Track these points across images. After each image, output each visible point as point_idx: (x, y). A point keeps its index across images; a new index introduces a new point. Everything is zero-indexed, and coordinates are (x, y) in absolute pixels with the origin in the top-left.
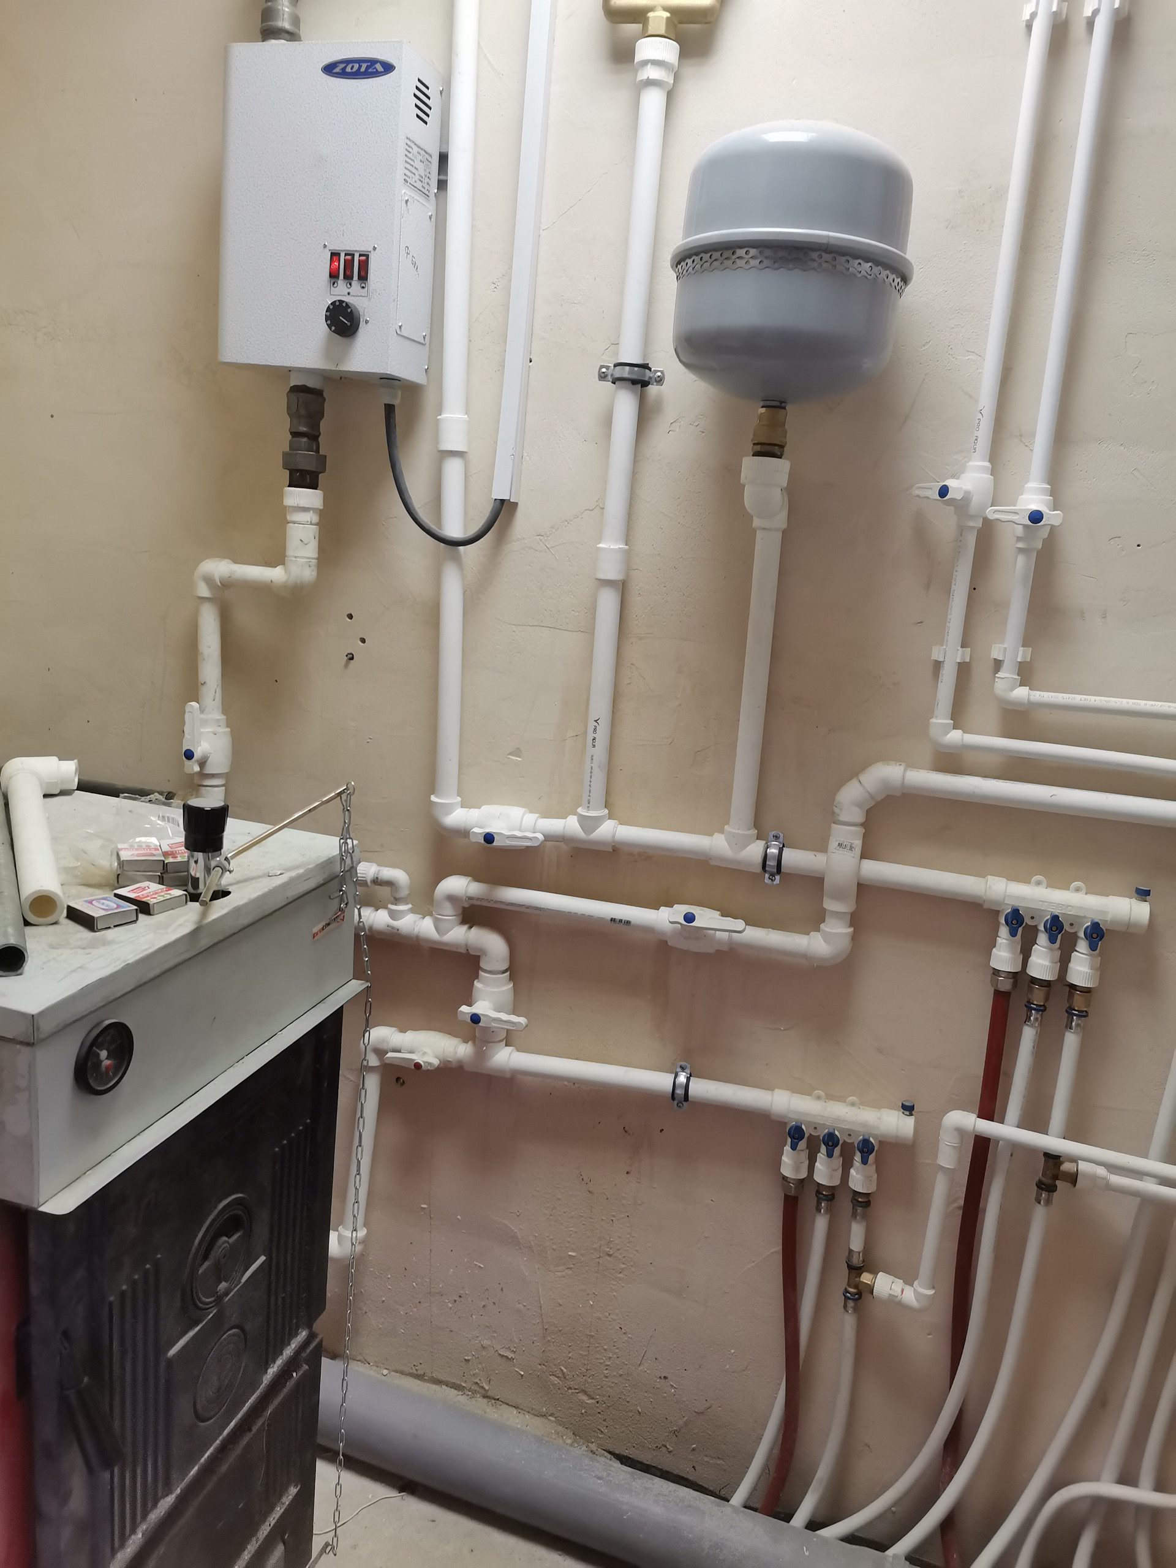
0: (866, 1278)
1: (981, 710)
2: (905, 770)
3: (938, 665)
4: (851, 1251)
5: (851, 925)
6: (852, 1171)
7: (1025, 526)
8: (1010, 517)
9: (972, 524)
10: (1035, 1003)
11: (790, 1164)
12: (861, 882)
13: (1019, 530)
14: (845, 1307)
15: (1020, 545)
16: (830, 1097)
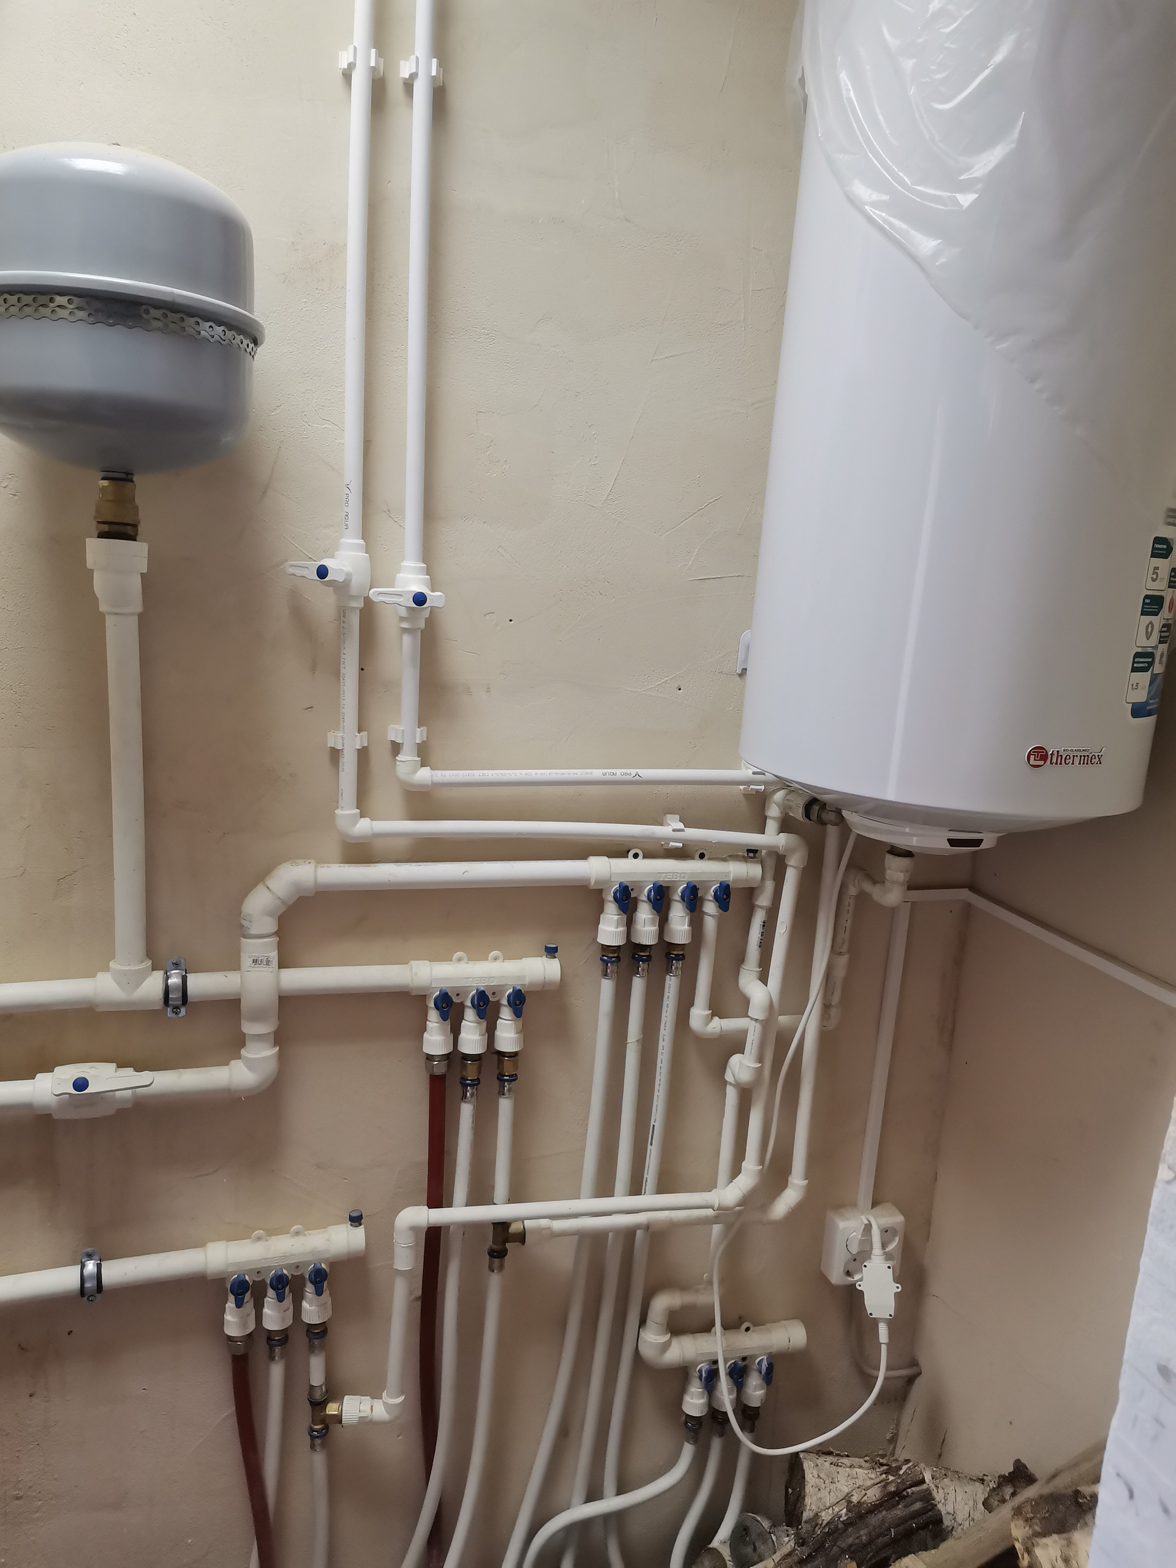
0: (332, 1409)
1: (385, 795)
2: (316, 867)
3: (335, 755)
4: (312, 1387)
5: (275, 1044)
6: (305, 1304)
7: (409, 608)
8: (395, 600)
9: (354, 604)
10: (469, 1078)
11: (234, 1322)
12: (282, 995)
13: (403, 612)
14: (313, 1447)
15: (405, 625)
16: (271, 1232)
